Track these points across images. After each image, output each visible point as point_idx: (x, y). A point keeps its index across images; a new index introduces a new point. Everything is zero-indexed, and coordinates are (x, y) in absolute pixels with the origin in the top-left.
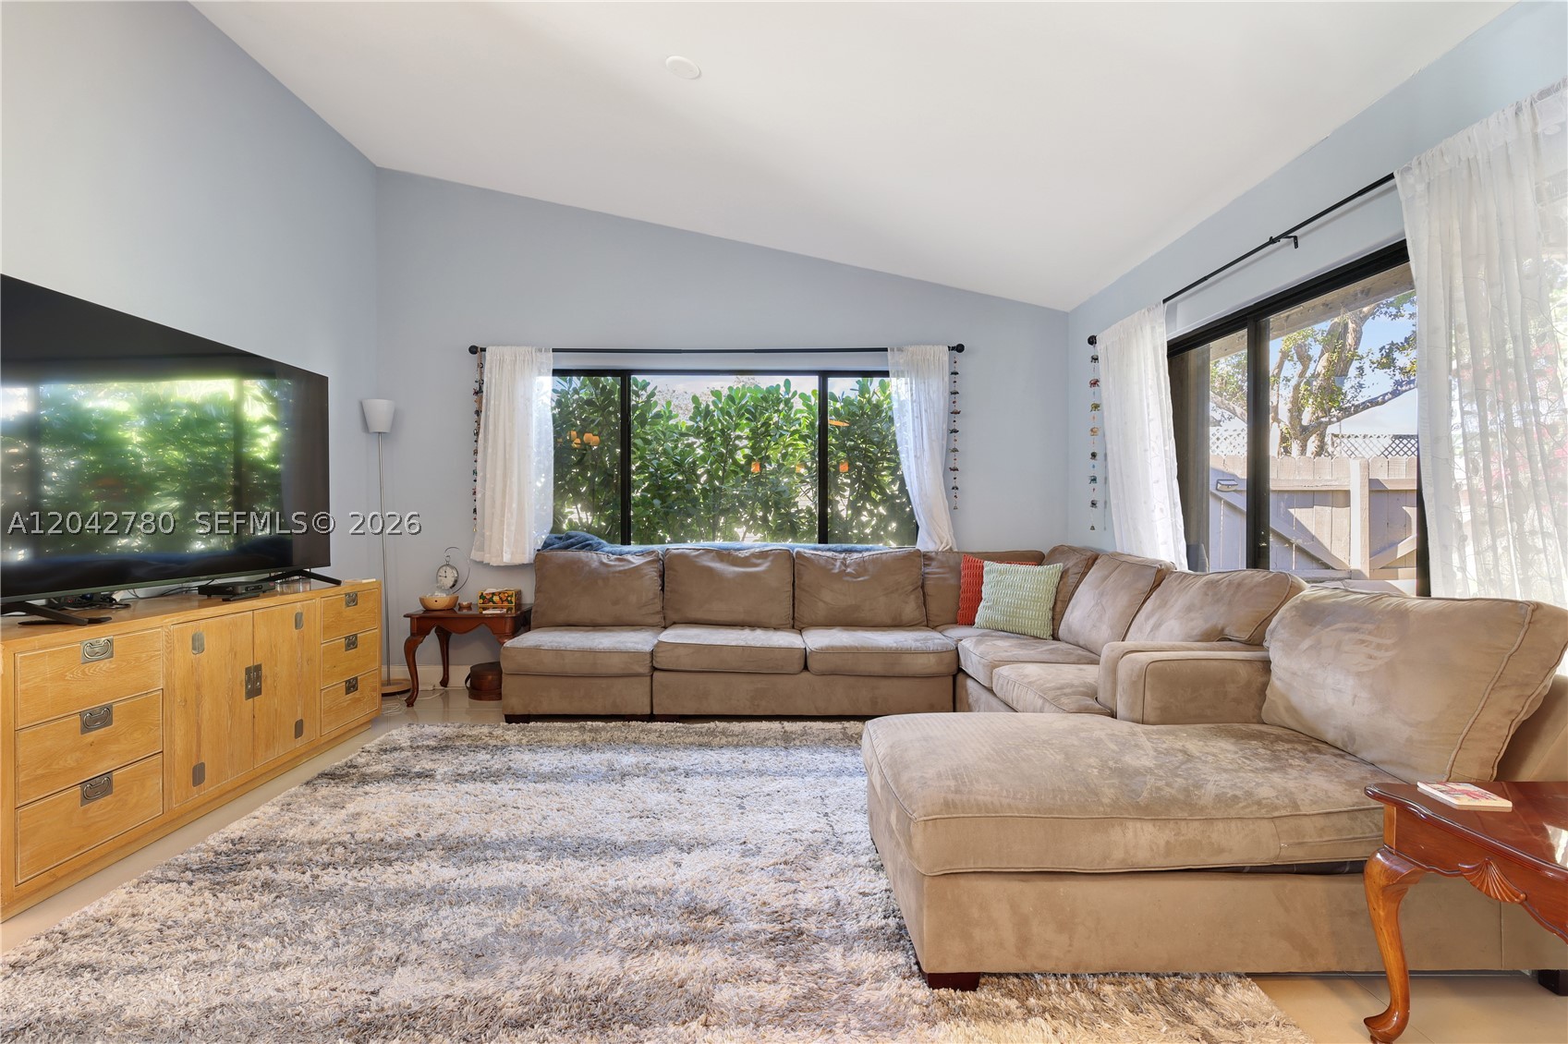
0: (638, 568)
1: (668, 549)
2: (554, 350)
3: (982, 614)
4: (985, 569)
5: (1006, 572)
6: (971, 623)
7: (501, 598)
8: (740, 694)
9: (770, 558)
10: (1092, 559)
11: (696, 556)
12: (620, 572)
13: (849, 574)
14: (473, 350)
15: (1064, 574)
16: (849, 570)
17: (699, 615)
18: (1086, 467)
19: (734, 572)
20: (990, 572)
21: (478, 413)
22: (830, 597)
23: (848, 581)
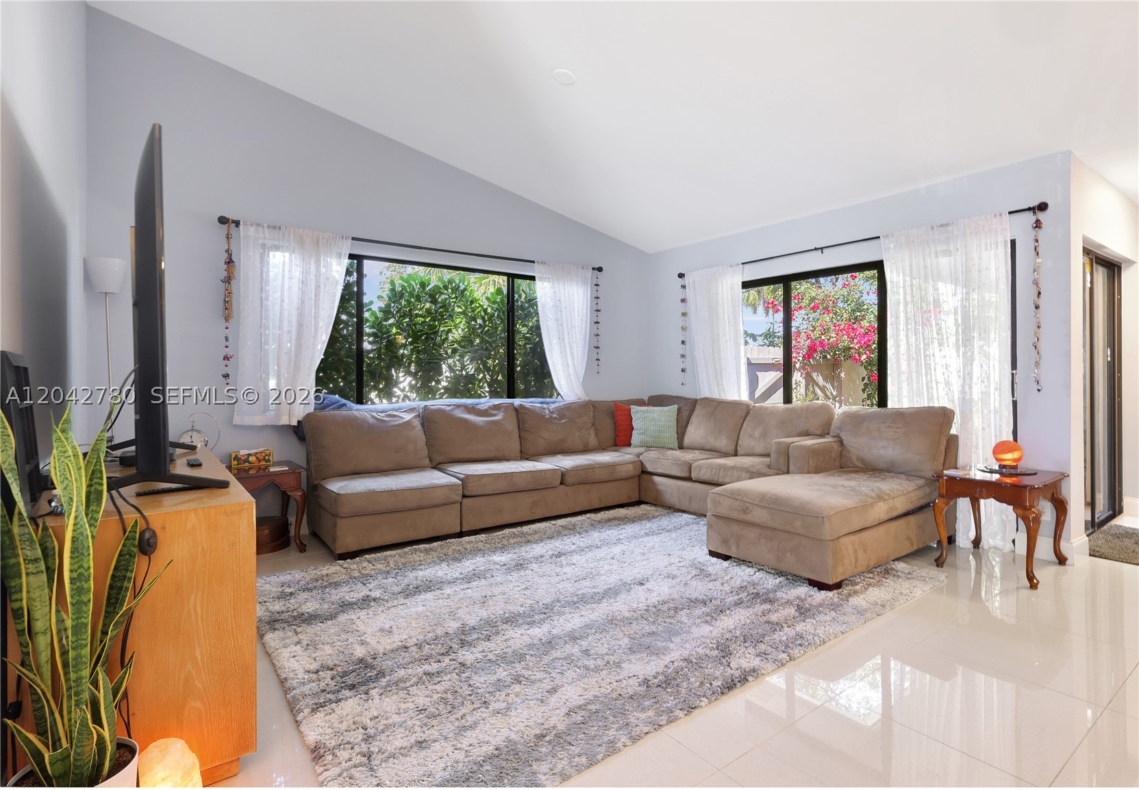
0: (409, 422)
1: (426, 406)
2: (353, 239)
3: (636, 438)
4: (632, 411)
5: (647, 412)
6: (629, 445)
7: (257, 458)
8: (522, 507)
9: (502, 410)
10: (695, 402)
11: (451, 410)
12: (396, 426)
13: (555, 418)
14: (223, 220)
15: (679, 410)
16: (554, 416)
17: (462, 455)
18: (680, 349)
19: (483, 421)
20: (637, 412)
21: (228, 280)
22: (547, 436)
23: (556, 423)
